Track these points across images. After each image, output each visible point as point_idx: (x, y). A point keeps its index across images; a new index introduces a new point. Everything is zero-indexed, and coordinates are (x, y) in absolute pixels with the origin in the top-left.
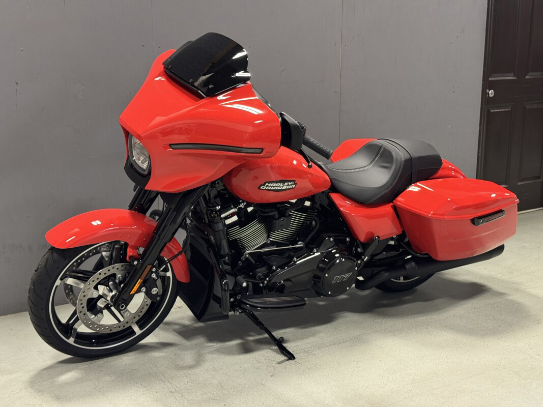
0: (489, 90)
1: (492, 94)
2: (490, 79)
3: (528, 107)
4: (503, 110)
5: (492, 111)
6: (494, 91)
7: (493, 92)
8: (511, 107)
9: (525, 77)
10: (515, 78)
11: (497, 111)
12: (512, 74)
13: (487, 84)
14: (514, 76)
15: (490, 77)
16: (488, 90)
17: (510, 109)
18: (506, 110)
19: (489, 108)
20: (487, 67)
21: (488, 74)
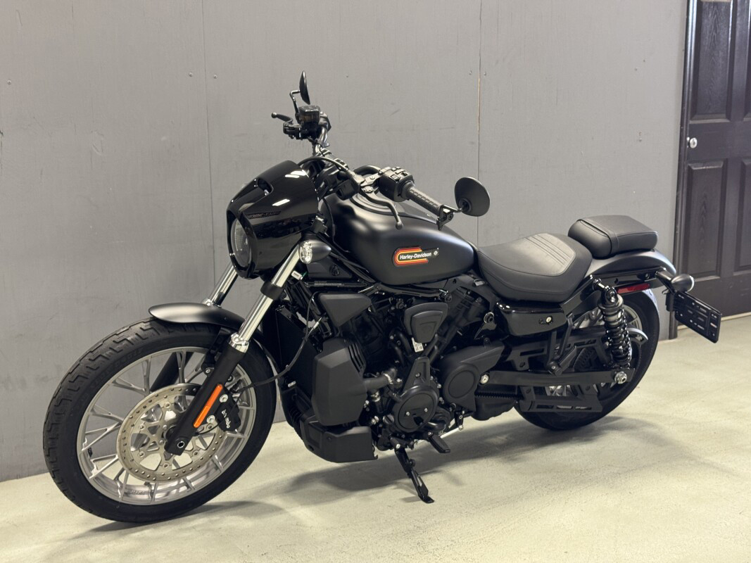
0: (690, 139)
1: (694, 143)
2: (691, 122)
3: (747, 163)
4: (710, 167)
5: (694, 169)
6: (697, 139)
7: (695, 141)
8: (721, 163)
9: (742, 120)
10: (727, 121)
11: (701, 168)
12: (724, 115)
13: (686, 130)
14: (728, 117)
15: (691, 119)
16: (688, 139)
17: (720, 166)
18: (716, 167)
19: (690, 165)
20: (686, 104)
21: (689, 115)
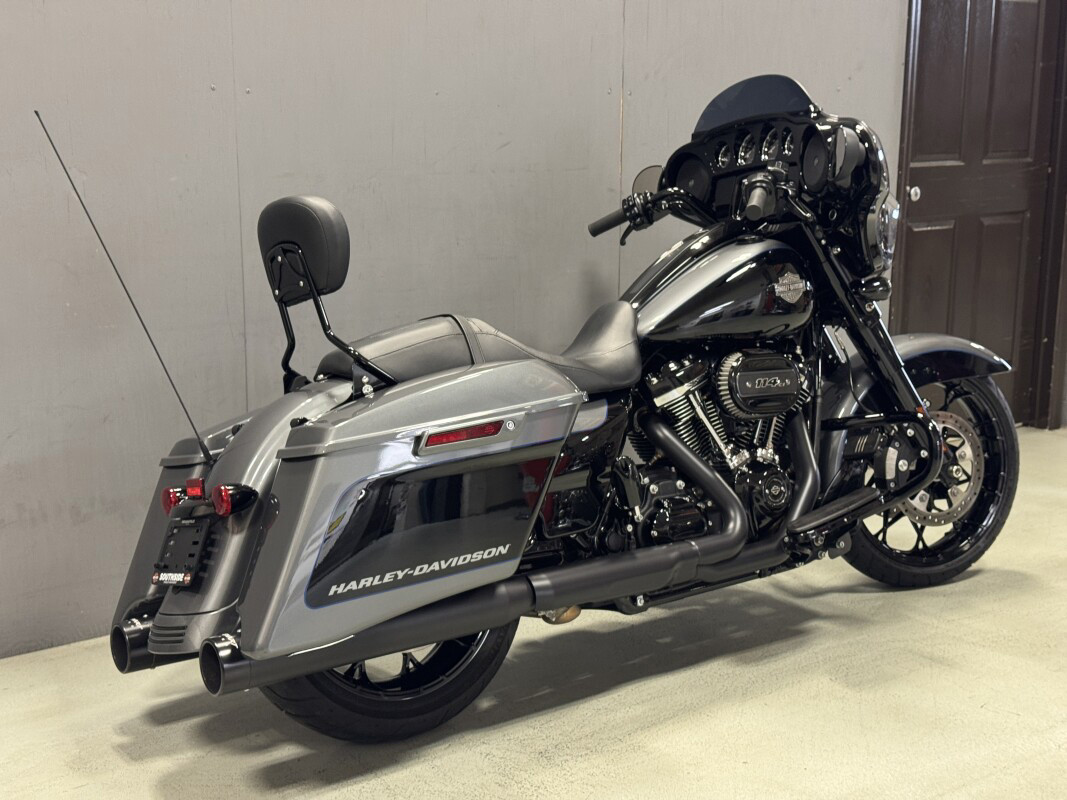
0: (911, 188)
1: (916, 195)
2: (913, 165)
3: (987, 221)
4: (937, 228)
5: (916, 230)
6: (920, 188)
7: (918, 191)
8: (953, 221)
9: (981, 160)
10: (962, 164)
11: (925, 229)
12: (957, 156)
13: (907, 175)
14: (959, 159)
15: (912, 161)
16: (908, 188)
17: (952, 227)
18: (944, 227)
19: (910, 224)
20: (906, 140)
21: (910, 155)
